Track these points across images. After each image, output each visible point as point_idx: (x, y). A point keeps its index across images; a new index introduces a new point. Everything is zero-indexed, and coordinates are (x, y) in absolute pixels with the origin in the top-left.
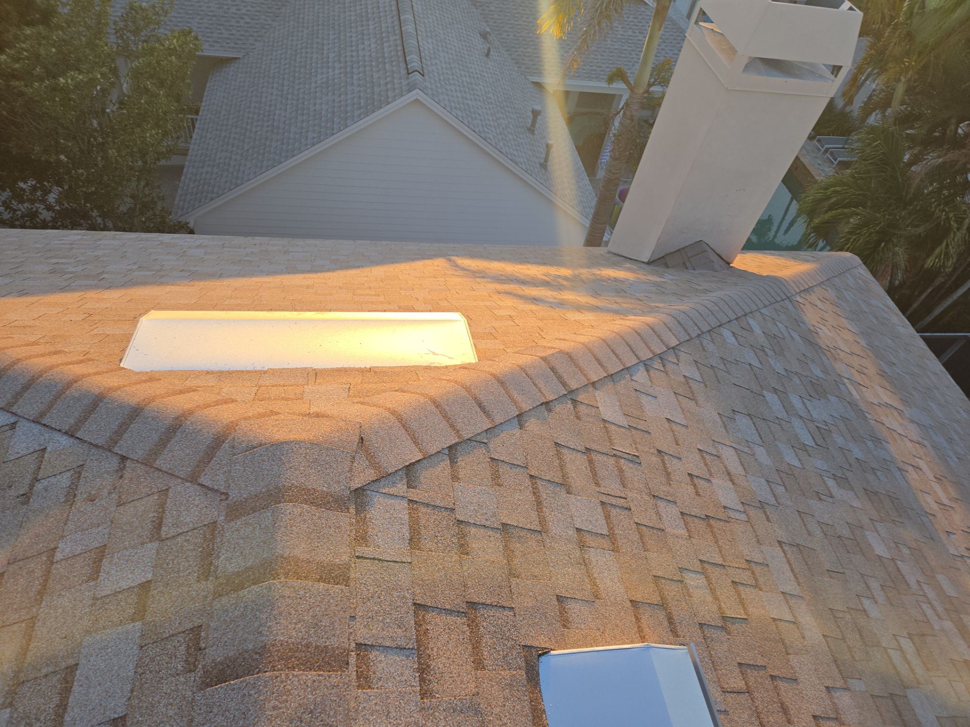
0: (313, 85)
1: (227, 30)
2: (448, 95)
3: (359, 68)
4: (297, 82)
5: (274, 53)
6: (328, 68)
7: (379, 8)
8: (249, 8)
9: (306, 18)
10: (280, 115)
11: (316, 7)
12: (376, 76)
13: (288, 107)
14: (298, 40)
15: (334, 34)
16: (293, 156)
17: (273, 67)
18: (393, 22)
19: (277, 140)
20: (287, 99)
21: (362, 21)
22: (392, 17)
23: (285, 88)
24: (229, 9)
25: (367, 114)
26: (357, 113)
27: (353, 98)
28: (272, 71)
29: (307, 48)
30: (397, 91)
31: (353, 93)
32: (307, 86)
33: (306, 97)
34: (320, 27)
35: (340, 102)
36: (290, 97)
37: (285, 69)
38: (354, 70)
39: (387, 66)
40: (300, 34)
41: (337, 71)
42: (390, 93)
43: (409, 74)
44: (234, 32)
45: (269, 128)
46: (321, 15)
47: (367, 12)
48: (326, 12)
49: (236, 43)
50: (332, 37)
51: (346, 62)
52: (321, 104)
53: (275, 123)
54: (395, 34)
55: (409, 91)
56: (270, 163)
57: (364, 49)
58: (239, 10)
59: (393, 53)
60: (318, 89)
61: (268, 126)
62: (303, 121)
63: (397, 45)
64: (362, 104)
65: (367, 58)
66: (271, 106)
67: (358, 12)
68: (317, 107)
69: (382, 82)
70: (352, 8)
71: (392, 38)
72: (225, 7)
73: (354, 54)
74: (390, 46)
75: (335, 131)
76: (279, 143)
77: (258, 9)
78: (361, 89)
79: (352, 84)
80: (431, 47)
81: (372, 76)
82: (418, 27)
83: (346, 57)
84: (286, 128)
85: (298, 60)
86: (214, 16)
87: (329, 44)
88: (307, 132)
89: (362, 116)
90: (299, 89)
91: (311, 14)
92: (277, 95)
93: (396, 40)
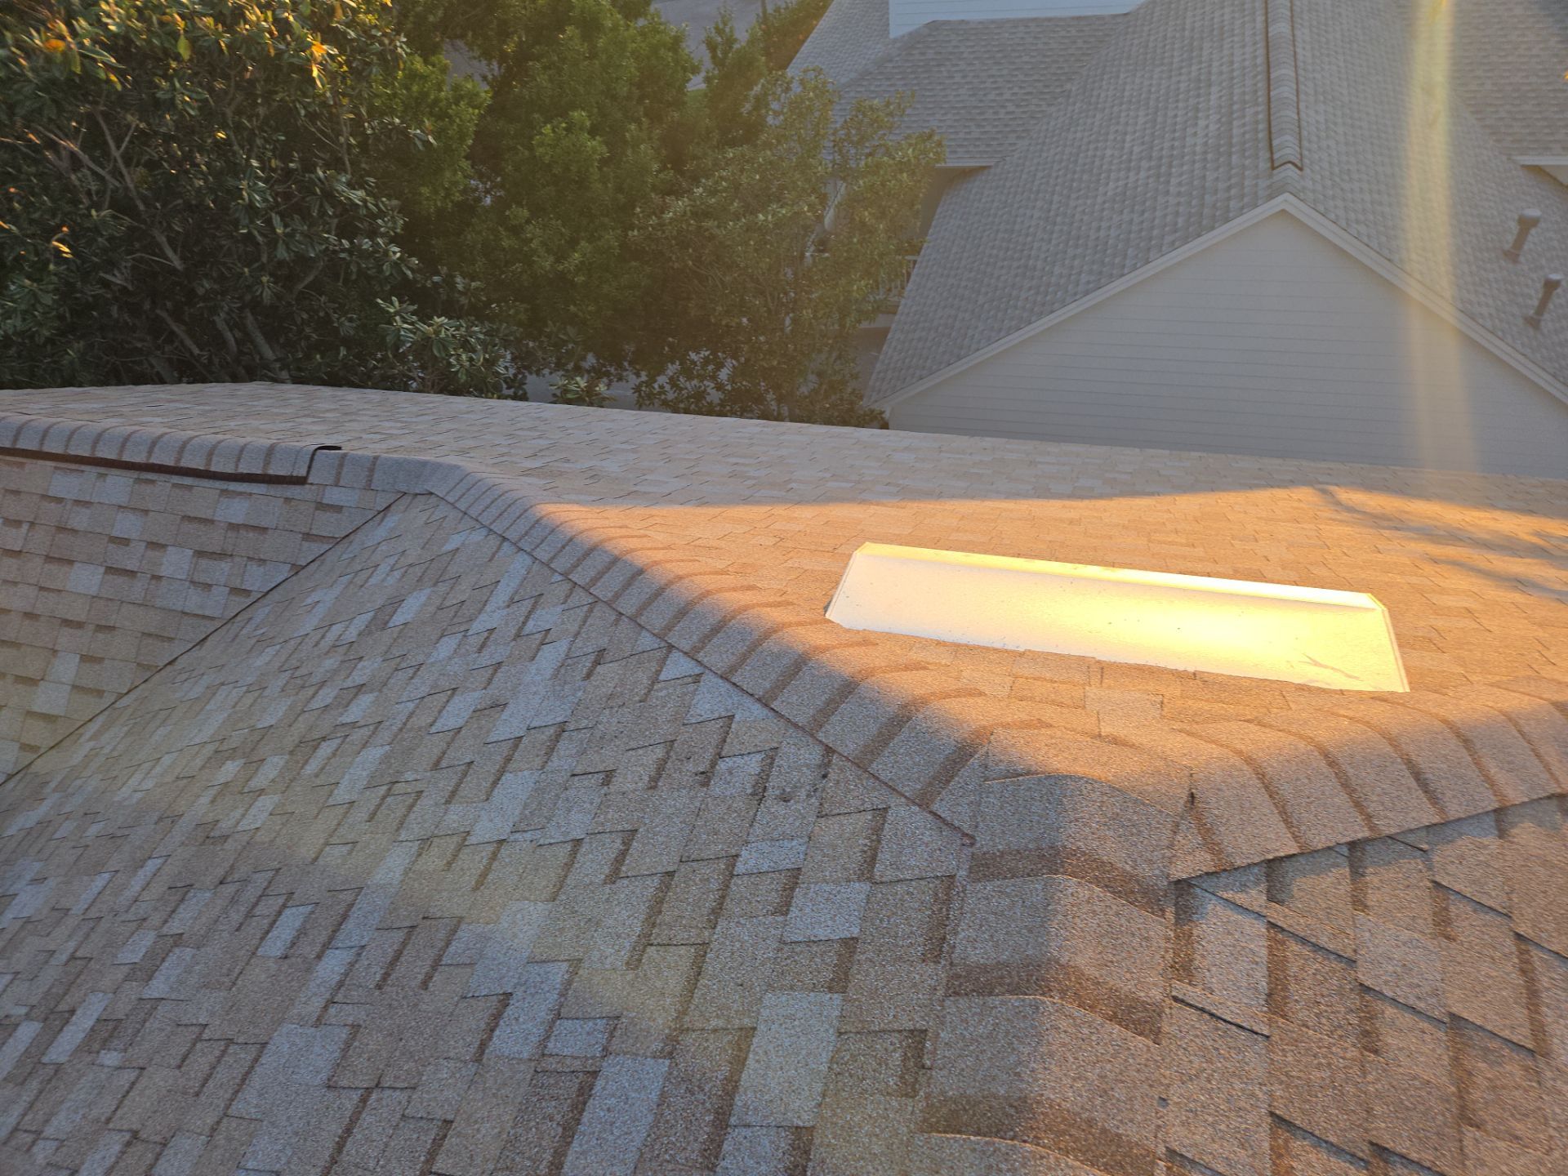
0: (1100, 200)
1: (979, 126)
2: (1344, 200)
3: (1182, 165)
4: (1074, 196)
5: (1044, 155)
6: (1129, 169)
7: (1232, 63)
8: (1016, 90)
9: (1102, 95)
10: (1040, 248)
11: (1122, 76)
12: (1210, 176)
13: (1055, 236)
14: (1084, 130)
15: (1147, 115)
16: (1052, 312)
17: (1040, 175)
18: (1255, 85)
19: (1030, 289)
20: (1055, 224)
21: (1199, 88)
22: (1255, 76)
23: (1054, 207)
24: (985, 95)
25: (1186, 240)
26: (1168, 239)
27: (1165, 216)
28: (1037, 183)
29: (1098, 141)
30: (1246, 200)
31: (1166, 207)
32: (1089, 202)
33: (1086, 218)
34: (1124, 106)
35: (1142, 222)
36: (1059, 219)
37: (1057, 177)
38: (1174, 170)
39: (1234, 158)
40: (1089, 121)
41: (1143, 174)
42: (1232, 204)
43: (1273, 168)
44: (988, 128)
45: (1020, 271)
46: (1128, 87)
47: (1210, 73)
48: (1137, 81)
49: (988, 145)
50: (1141, 120)
51: (1161, 158)
52: (1109, 228)
53: (1031, 262)
54: (1257, 104)
55: (1271, 197)
56: (1014, 323)
57: (1195, 134)
58: (1001, 94)
59: (1247, 136)
60: (1107, 205)
61: (1018, 267)
62: (1074, 257)
63: (1257, 122)
64: (1180, 225)
65: (1198, 149)
66: (1027, 235)
67: (1194, 74)
68: (1102, 233)
69: (1221, 185)
70: (1184, 71)
71: (1249, 111)
72: (982, 93)
73: (1176, 144)
74: (1244, 125)
75: (1126, 271)
76: (1032, 292)
77: (1029, 90)
78: (1182, 200)
79: (1167, 193)
80: (1321, 118)
81: (1204, 177)
82: (1302, 87)
83: (1162, 149)
84: (1047, 268)
85: (1080, 161)
86: (964, 108)
87: (1135, 132)
88: (1080, 273)
89: (1177, 244)
90: (1076, 207)
91: (1112, 87)
92: (1040, 218)
93: (1257, 113)
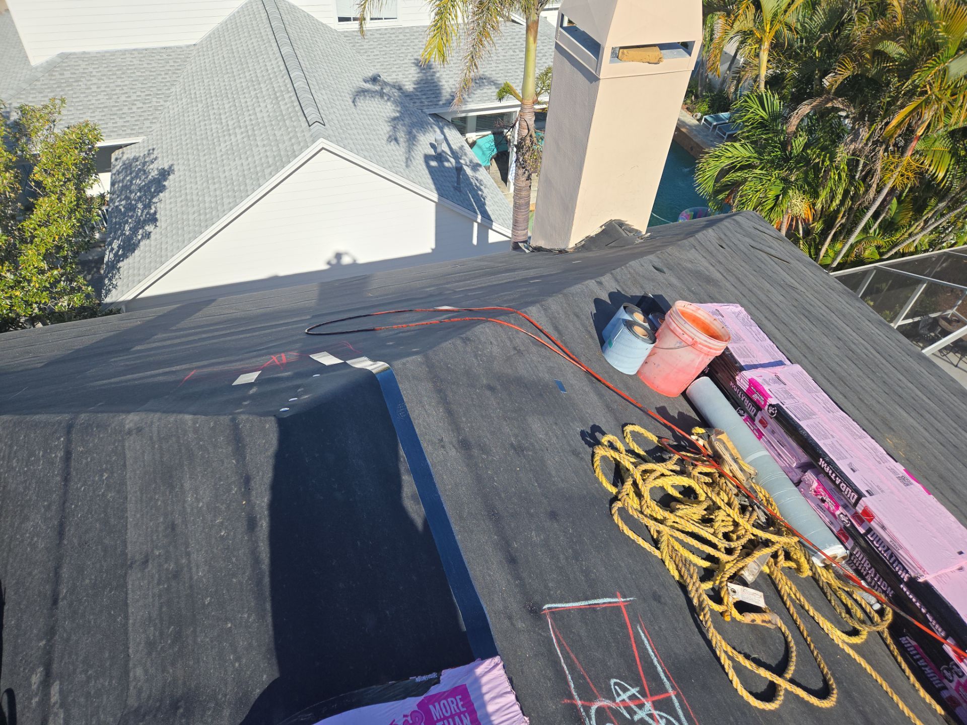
4: (202, 154)
6: (230, 135)
7: (267, 70)
8: (138, 93)
9: (197, 93)
10: (191, 188)
11: (206, 81)
12: (278, 133)
13: (198, 179)
14: (194, 115)
15: (229, 102)
16: (213, 224)
17: (174, 144)
18: (284, 81)
19: (194, 213)
20: (195, 172)
21: (254, 85)
22: (283, 77)
23: (191, 162)
24: (118, 98)
25: (277, 171)
26: (267, 171)
27: (261, 159)
28: (174, 149)
29: (205, 120)
30: (302, 144)
31: (260, 154)
32: (212, 156)
33: (214, 166)
34: (213, 99)
35: (249, 164)
36: (197, 169)
37: (187, 144)
38: (256, 132)
39: (287, 122)
40: (195, 109)
41: (239, 137)
42: (295, 147)
43: (310, 126)
44: (128, 119)
45: (183, 203)
46: (212, 87)
47: (257, 76)
48: (216, 83)
49: (132, 129)
50: (227, 106)
51: (246, 127)
53: (189, 197)
54: (288, 92)
55: (314, 142)
56: (191, 235)
57: (261, 111)
58: (129, 97)
59: (290, 110)
60: (224, 157)
61: (181, 201)
62: (215, 190)
63: (292, 102)
64: (271, 163)
65: (265, 119)
66: (180, 181)
67: (248, 78)
68: (227, 174)
69: (285, 138)
70: (241, 76)
71: (286, 96)
72: (114, 97)
73: (252, 117)
74: (286, 104)
75: (249, 193)
76: (196, 215)
77: (147, 93)
78: (267, 148)
79: (257, 146)
80: (325, 97)
81: (275, 134)
82: (310, 82)
83: (245, 121)
84: (200, 199)
85: (198, 133)
86: (105, 107)
87: (226, 113)
88: (222, 198)
89: (273, 173)
93: (290, 97)
